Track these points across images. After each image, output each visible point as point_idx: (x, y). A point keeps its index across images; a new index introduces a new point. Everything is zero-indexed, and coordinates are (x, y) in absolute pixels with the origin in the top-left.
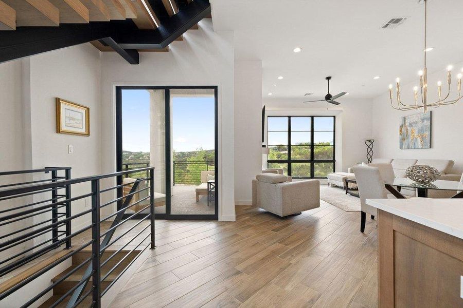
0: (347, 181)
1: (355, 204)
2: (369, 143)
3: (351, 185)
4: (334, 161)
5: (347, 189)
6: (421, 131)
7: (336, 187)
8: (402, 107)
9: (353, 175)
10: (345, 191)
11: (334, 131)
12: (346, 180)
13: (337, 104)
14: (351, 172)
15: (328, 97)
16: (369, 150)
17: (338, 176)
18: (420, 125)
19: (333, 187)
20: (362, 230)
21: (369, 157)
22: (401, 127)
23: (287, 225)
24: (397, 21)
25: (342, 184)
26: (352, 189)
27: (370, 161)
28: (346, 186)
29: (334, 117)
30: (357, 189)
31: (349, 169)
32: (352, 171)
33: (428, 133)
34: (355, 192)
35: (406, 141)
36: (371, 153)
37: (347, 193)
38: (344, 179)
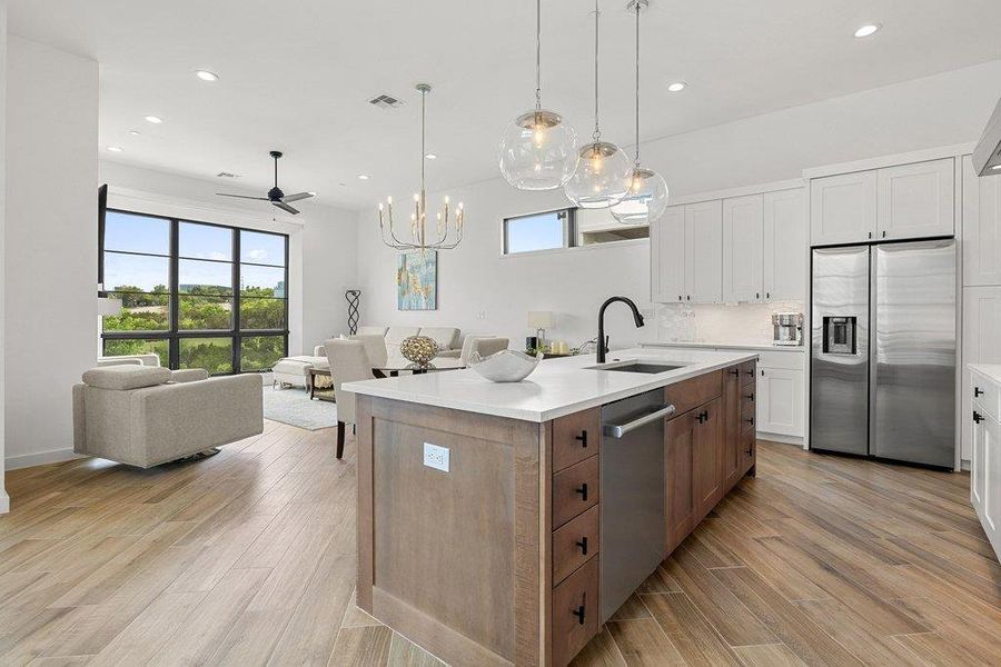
0: (312, 375)
1: (327, 415)
2: (352, 298)
3: (320, 381)
4: (286, 333)
5: (312, 389)
6: (425, 280)
7: (292, 387)
8: (396, 244)
9: (324, 359)
10: (310, 393)
11: (287, 268)
12: (311, 371)
13: (294, 212)
14: (320, 355)
15: (276, 195)
16: (352, 310)
17: (294, 365)
18: (424, 271)
19: (286, 388)
20: (340, 455)
21: (352, 323)
22: (400, 271)
23: (184, 483)
24: (391, 101)
25: (303, 381)
26: (323, 389)
27: (353, 331)
28: (311, 384)
29: (287, 236)
30: (331, 388)
31: (317, 348)
32: (322, 353)
33: (433, 285)
34: (328, 394)
35: (406, 296)
36: (355, 317)
37: (313, 396)
38: (305, 368)
